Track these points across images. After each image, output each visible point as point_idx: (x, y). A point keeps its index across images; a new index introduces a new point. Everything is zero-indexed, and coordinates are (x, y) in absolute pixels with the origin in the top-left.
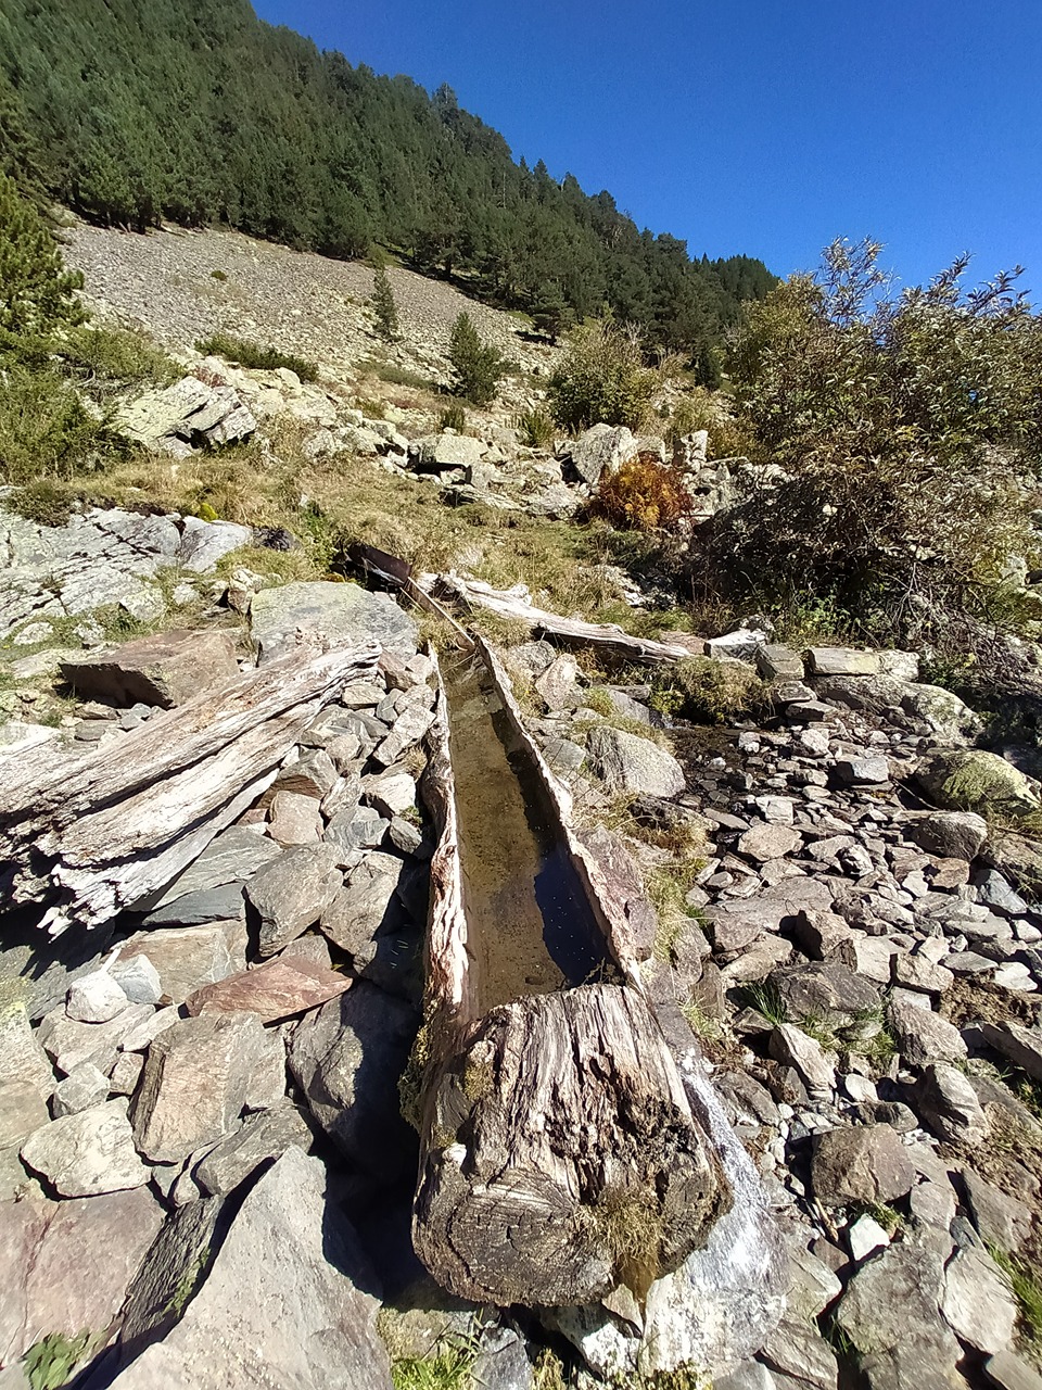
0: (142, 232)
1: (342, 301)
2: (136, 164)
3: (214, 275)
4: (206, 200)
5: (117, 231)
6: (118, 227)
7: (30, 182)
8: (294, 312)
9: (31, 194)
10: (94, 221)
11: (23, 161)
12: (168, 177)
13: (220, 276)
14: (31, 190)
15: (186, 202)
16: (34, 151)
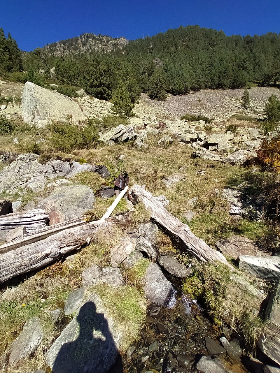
0: (184, 95)
1: (234, 100)
2: (186, 80)
3: (198, 101)
4: (201, 83)
5: (179, 96)
6: (180, 95)
7: (161, 90)
8: (217, 106)
9: (161, 93)
10: (175, 95)
11: (161, 86)
12: (193, 81)
13: (199, 101)
14: (162, 92)
15: (196, 85)
16: (164, 84)
